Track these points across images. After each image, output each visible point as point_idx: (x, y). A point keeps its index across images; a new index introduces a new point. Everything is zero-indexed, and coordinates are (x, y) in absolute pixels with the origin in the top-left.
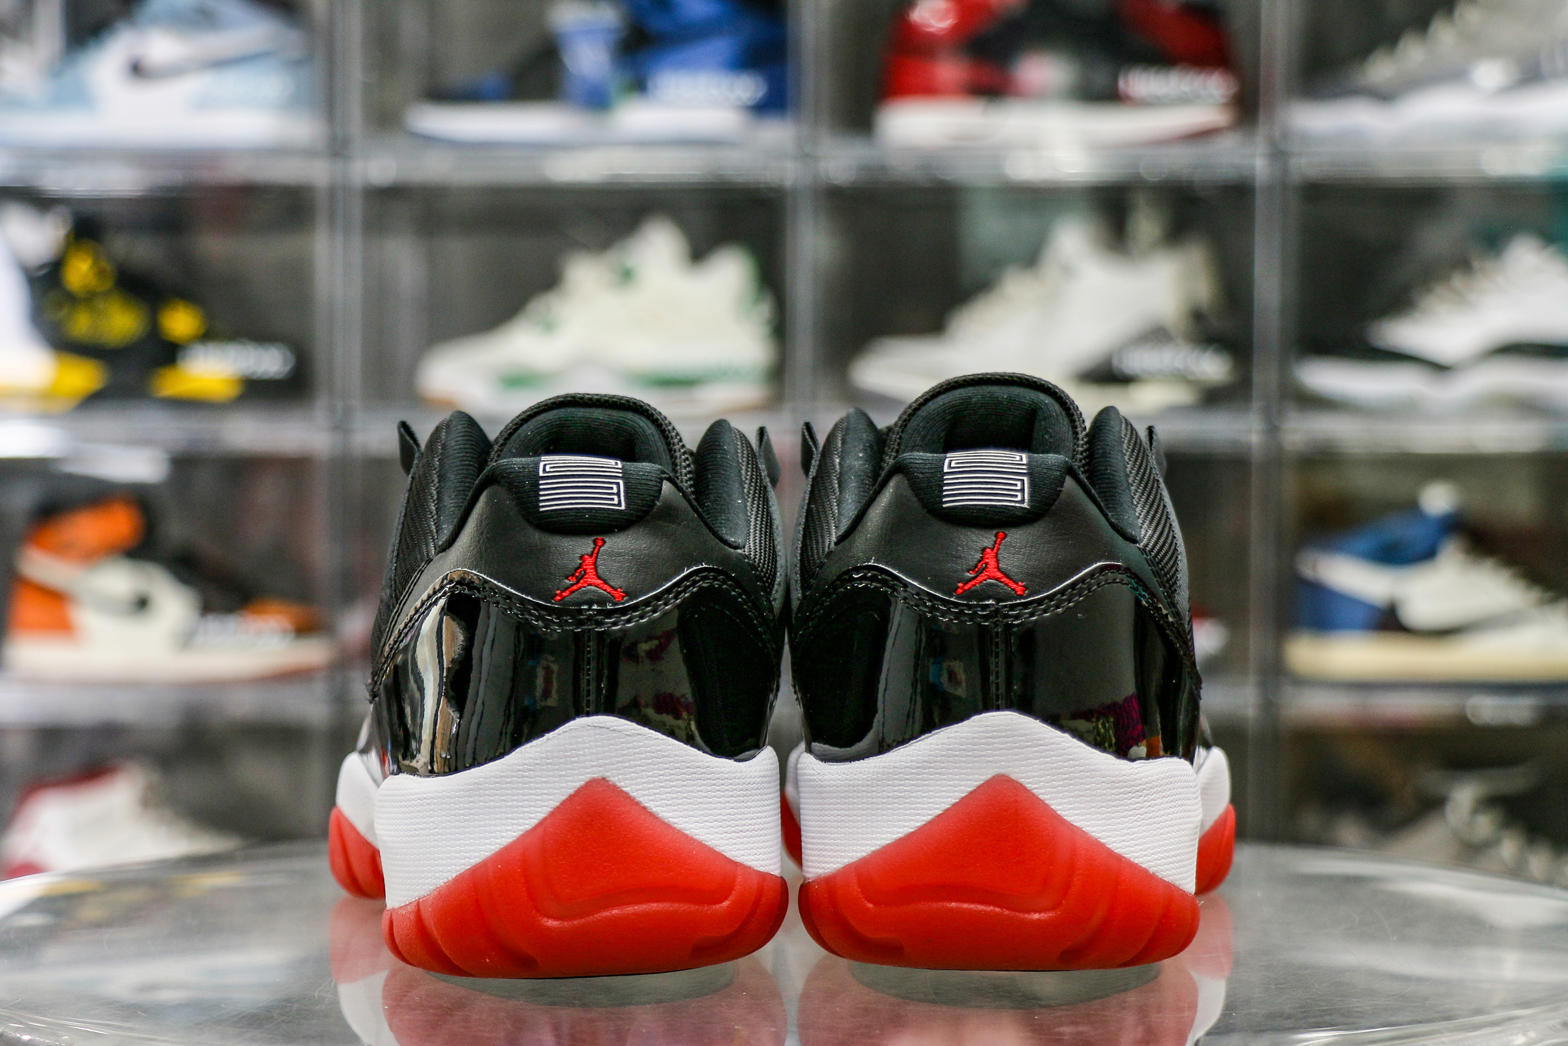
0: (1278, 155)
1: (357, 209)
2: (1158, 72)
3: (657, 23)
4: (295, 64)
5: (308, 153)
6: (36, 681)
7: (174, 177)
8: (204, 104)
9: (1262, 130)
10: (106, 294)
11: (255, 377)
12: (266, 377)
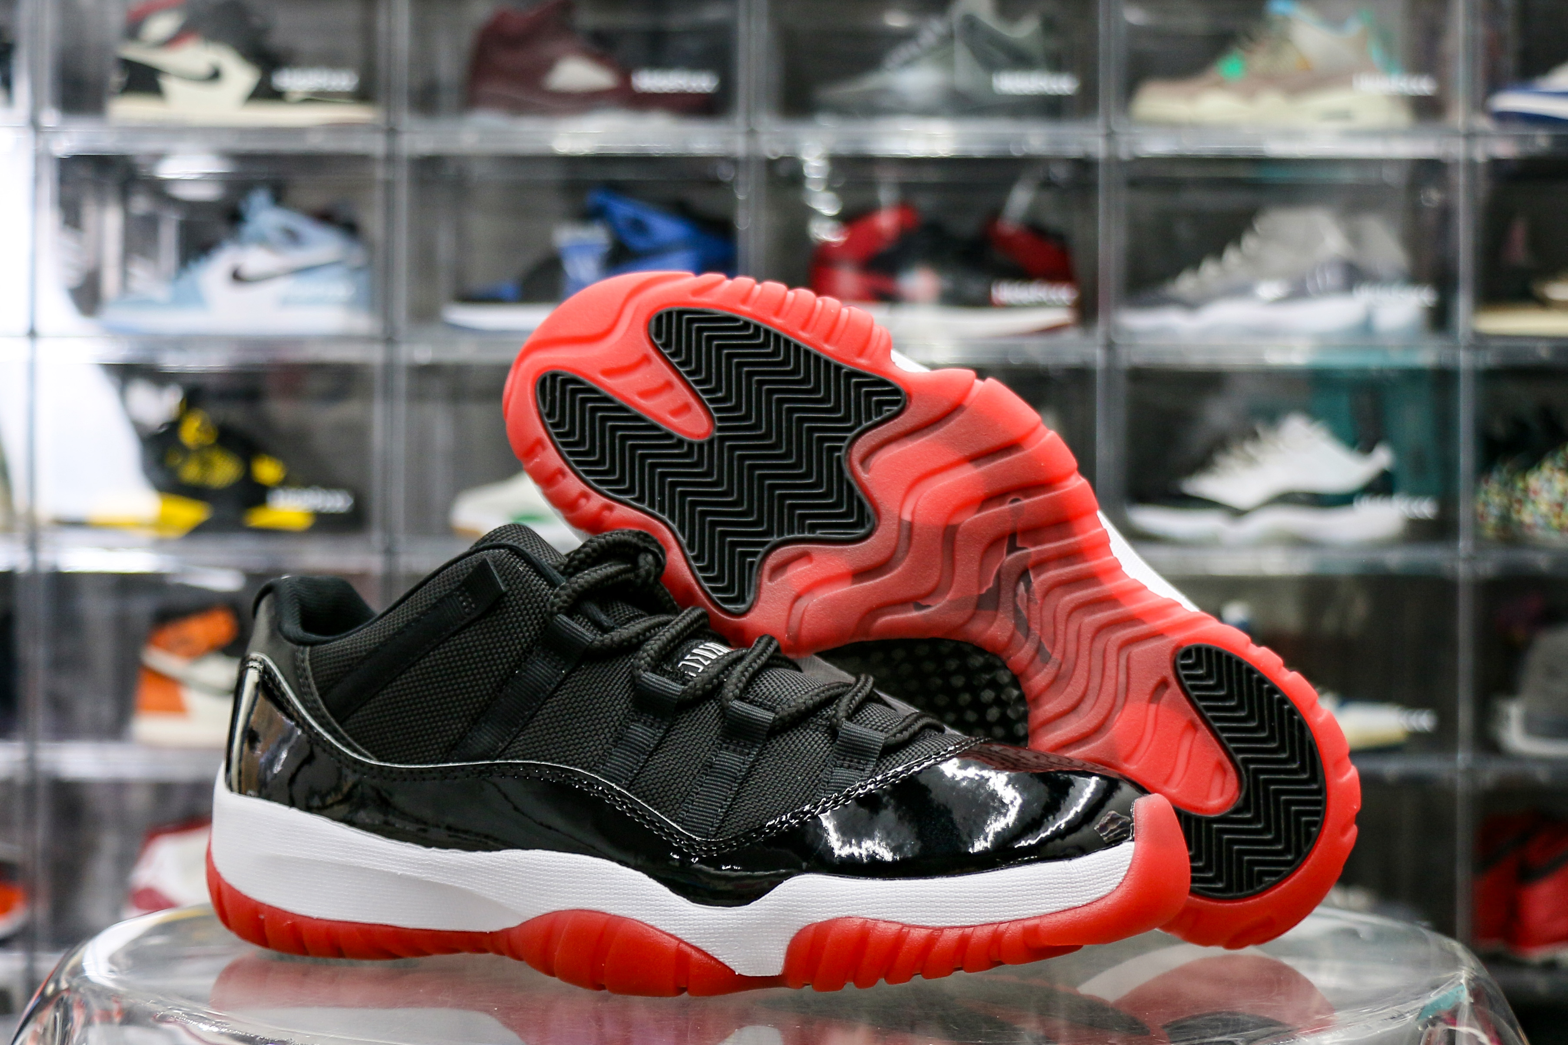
0: (1110, 346)
1: (402, 383)
2: (1020, 285)
3: (638, 242)
4: (357, 270)
5: (369, 339)
6: (154, 747)
7: (258, 357)
8: (286, 302)
9: (1100, 330)
10: (210, 447)
11: (324, 511)
12: (333, 511)
